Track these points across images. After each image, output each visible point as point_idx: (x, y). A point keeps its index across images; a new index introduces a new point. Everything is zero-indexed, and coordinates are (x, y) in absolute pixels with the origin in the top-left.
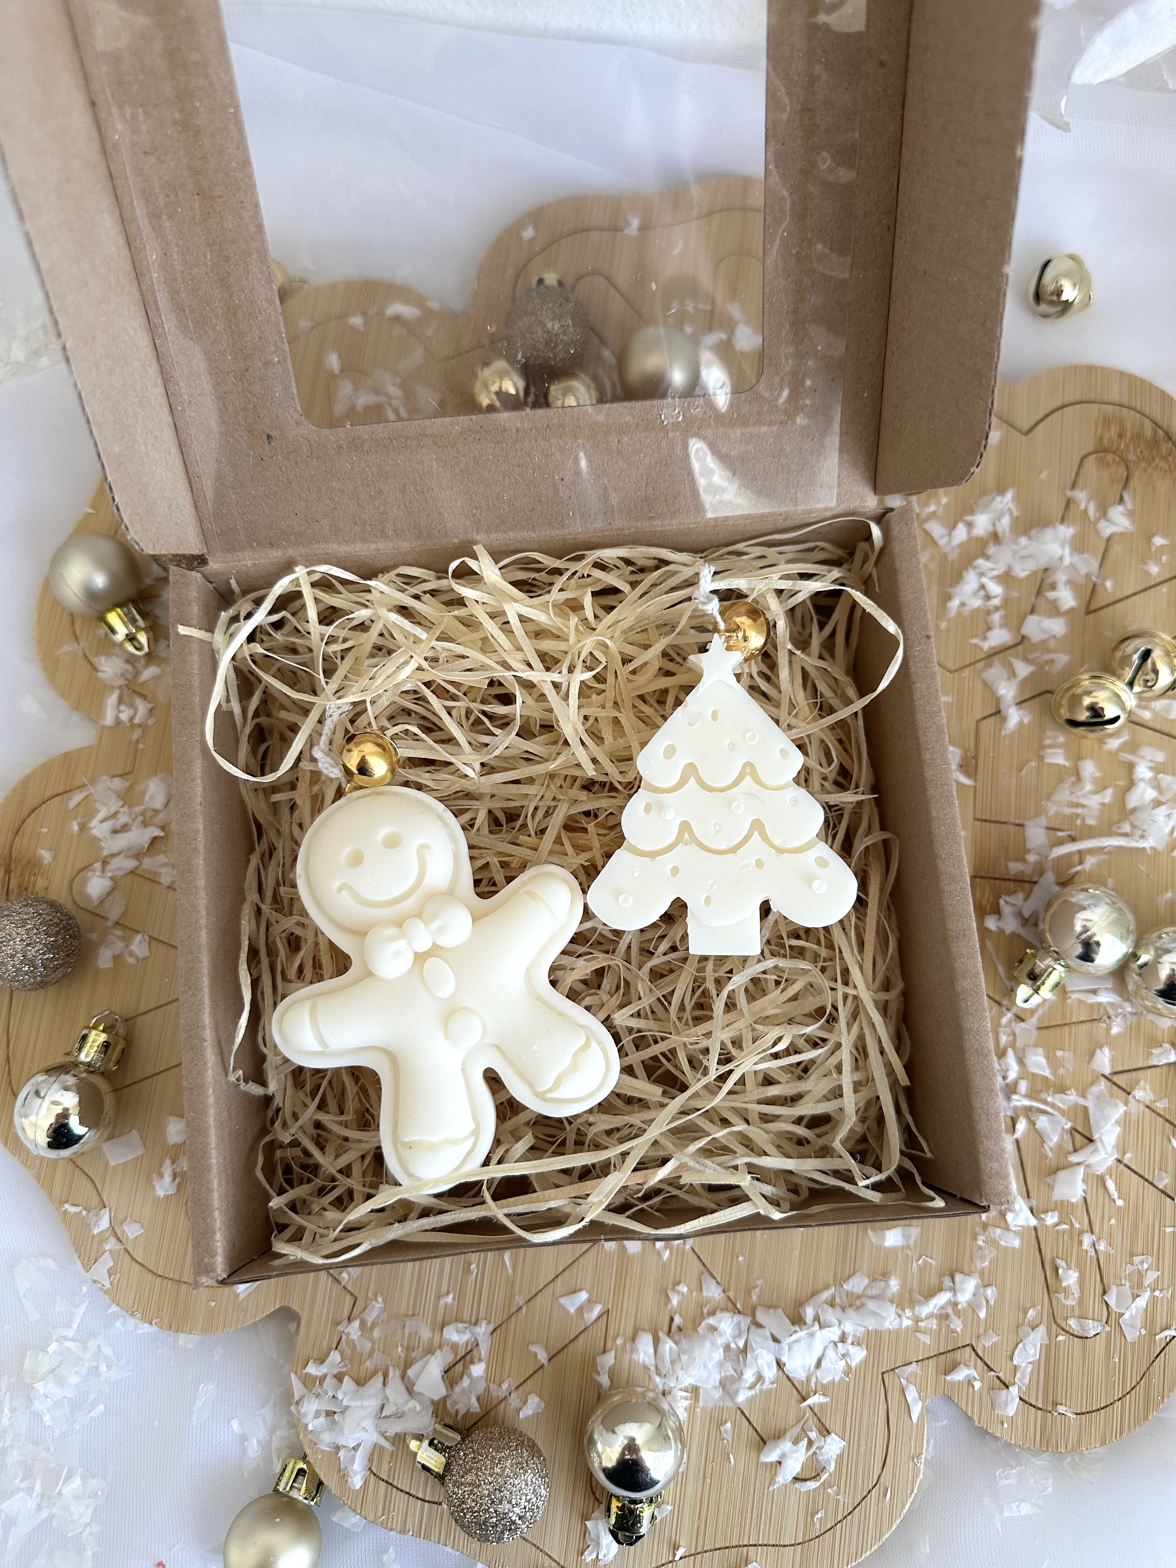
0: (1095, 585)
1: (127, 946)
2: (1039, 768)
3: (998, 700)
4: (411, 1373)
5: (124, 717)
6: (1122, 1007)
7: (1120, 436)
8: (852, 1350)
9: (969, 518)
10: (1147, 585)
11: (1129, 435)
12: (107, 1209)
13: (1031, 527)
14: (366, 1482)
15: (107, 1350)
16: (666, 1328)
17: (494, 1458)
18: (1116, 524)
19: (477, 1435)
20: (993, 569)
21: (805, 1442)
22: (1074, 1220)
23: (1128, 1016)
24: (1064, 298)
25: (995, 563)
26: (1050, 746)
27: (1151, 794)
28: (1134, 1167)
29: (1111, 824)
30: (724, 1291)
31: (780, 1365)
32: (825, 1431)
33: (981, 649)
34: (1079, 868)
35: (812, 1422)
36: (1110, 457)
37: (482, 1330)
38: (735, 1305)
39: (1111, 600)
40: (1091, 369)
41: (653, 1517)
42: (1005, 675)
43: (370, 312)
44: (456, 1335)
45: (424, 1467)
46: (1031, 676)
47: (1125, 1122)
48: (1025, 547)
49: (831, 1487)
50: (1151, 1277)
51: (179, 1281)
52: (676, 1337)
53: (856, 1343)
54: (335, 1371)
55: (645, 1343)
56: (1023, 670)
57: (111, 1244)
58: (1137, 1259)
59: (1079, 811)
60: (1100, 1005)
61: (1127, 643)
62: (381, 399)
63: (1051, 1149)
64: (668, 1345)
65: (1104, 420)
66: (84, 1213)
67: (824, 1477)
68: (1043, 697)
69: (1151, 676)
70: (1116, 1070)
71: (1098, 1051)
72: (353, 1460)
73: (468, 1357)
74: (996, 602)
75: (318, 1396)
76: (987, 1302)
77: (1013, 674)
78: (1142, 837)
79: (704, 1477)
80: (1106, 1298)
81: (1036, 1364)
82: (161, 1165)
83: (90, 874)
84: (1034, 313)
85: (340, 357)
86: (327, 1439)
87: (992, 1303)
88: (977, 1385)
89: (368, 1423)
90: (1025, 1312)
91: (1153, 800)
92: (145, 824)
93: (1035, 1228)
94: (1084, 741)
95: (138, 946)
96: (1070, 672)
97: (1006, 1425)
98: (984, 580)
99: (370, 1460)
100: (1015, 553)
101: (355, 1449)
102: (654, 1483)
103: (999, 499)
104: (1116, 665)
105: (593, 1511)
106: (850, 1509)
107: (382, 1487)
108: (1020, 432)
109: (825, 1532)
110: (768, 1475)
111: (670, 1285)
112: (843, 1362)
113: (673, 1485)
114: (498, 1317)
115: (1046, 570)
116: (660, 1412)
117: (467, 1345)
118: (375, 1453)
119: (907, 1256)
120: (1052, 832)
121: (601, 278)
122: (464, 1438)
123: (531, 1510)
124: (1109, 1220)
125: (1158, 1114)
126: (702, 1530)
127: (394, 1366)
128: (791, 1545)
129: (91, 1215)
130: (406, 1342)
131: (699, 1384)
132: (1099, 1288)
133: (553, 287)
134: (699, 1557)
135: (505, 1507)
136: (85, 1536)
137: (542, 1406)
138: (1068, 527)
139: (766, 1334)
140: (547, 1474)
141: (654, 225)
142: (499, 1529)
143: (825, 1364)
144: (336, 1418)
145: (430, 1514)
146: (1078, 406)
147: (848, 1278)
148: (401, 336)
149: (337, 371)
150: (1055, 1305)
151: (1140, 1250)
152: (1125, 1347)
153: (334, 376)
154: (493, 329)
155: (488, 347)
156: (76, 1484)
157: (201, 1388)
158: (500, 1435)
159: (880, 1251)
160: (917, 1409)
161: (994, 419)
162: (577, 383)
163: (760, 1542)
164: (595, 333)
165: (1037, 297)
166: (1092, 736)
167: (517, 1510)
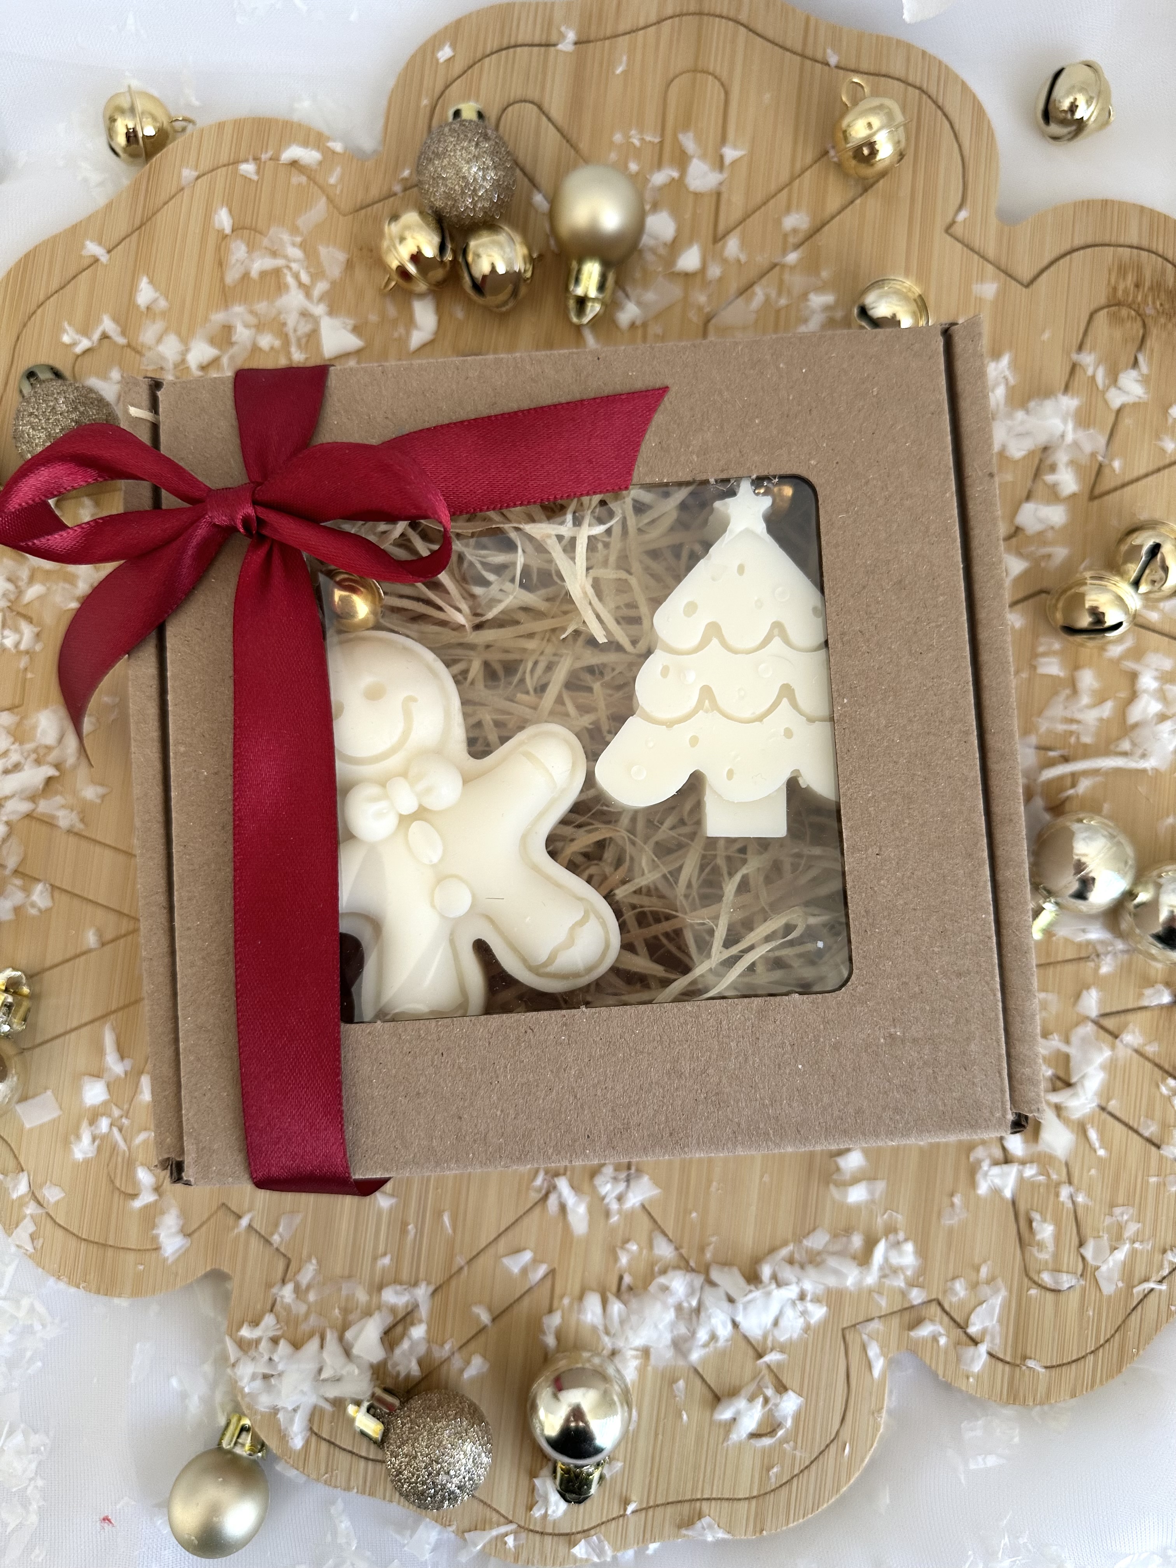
0: (1101, 466)
1: (28, 896)
2: (1030, 680)
4: (349, 1335)
5: (9, 643)
6: (1112, 944)
7: (1137, 286)
8: (810, 1307)
10: (1161, 464)
11: (1147, 284)
12: (25, 1173)
13: (1030, 398)
14: (307, 1443)
15: (40, 1308)
16: (614, 1288)
17: (431, 1429)
18: (1127, 393)
19: (417, 1403)
21: (761, 1400)
22: (1051, 1171)
23: (1120, 955)
24: (1078, 116)
26: (1045, 654)
27: (1155, 707)
28: (1118, 1114)
29: (1108, 743)
30: (677, 1249)
31: (735, 1325)
32: (781, 1388)
34: (1071, 792)
35: (768, 1379)
36: (1124, 312)
37: (422, 1293)
38: (687, 1262)
39: (1119, 482)
40: (1105, 203)
41: (602, 1478)
43: (264, 157)
44: (393, 1297)
45: (363, 1434)
46: (1025, 574)
47: (1111, 1067)
48: (1022, 423)
49: (788, 1442)
50: (1132, 1229)
51: (105, 1246)
52: (625, 1296)
53: (817, 1300)
54: (271, 1334)
55: (593, 1303)
56: (1015, 566)
57: (31, 1209)
58: (1117, 1211)
59: (1074, 727)
60: (1088, 943)
61: (1135, 535)
62: (280, 262)
64: (616, 1307)
65: (1120, 267)
67: (780, 1433)
68: (1037, 598)
69: (1161, 573)
70: (1102, 1012)
71: (1085, 993)
72: (291, 1421)
73: (408, 1320)
75: (253, 1359)
78: (1144, 756)
79: (656, 1435)
80: (1082, 1251)
82: (78, 1128)
84: (1043, 134)
85: (230, 211)
86: (264, 1402)
88: (943, 1341)
89: (306, 1387)
91: (1157, 715)
92: (38, 762)
94: (1082, 650)
95: (40, 896)
96: (1069, 568)
97: (971, 1380)
99: (311, 1420)
100: (1010, 430)
101: (295, 1410)
102: (598, 1451)
103: (993, 365)
104: (1120, 561)
105: (541, 1468)
106: (807, 1463)
107: (324, 1446)
108: (1022, 284)
109: (781, 1486)
110: (722, 1431)
111: (619, 1244)
112: (801, 1320)
113: (623, 1444)
114: (438, 1278)
115: (1045, 449)
116: (605, 1378)
117: (407, 1307)
118: (315, 1414)
119: (871, 1211)
120: (1043, 752)
121: (531, 106)
122: (403, 1404)
123: (470, 1479)
124: (1089, 1171)
125: (1147, 1059)
126: (654, 1485)
127: (331, 1327)
128: (745, 1499)
129: (9, 1179)
130: (343, 1304)
131: (650, 1344)
132: (1075, 1241)
133: (471, 121)
134: (650, 1512)
135: (442, 1478)
136: (29, 1491)
137: (486, 1367)
138: (1072, 397)
139: (721, 1293)
140: (489, 1440)
141: (592, 37)
142: (438, 1497)
143: (783, 1323)
144: (273, 1381)
145: (374, 1472)
146: (1089, 250)
147: (808, 1234)
148: (299, 184)
149: (228, 230)
150: (1027, 1260)
151: (1120, 1201)
152: (1101, 1300)
153: (225, 237)
154: (406, 173)
155: (401, 195)
156: (18, 1439)
157: (138, 1346)
158: (439, 1400)
159: (842, 1207)
160: (878, 1366)
161: (990, 268)
162: (502, 238)
163: (714, 1496)
164: (525, 174)
165: (1047, 116)
166: (1091, 644)
167: (456, 1481)
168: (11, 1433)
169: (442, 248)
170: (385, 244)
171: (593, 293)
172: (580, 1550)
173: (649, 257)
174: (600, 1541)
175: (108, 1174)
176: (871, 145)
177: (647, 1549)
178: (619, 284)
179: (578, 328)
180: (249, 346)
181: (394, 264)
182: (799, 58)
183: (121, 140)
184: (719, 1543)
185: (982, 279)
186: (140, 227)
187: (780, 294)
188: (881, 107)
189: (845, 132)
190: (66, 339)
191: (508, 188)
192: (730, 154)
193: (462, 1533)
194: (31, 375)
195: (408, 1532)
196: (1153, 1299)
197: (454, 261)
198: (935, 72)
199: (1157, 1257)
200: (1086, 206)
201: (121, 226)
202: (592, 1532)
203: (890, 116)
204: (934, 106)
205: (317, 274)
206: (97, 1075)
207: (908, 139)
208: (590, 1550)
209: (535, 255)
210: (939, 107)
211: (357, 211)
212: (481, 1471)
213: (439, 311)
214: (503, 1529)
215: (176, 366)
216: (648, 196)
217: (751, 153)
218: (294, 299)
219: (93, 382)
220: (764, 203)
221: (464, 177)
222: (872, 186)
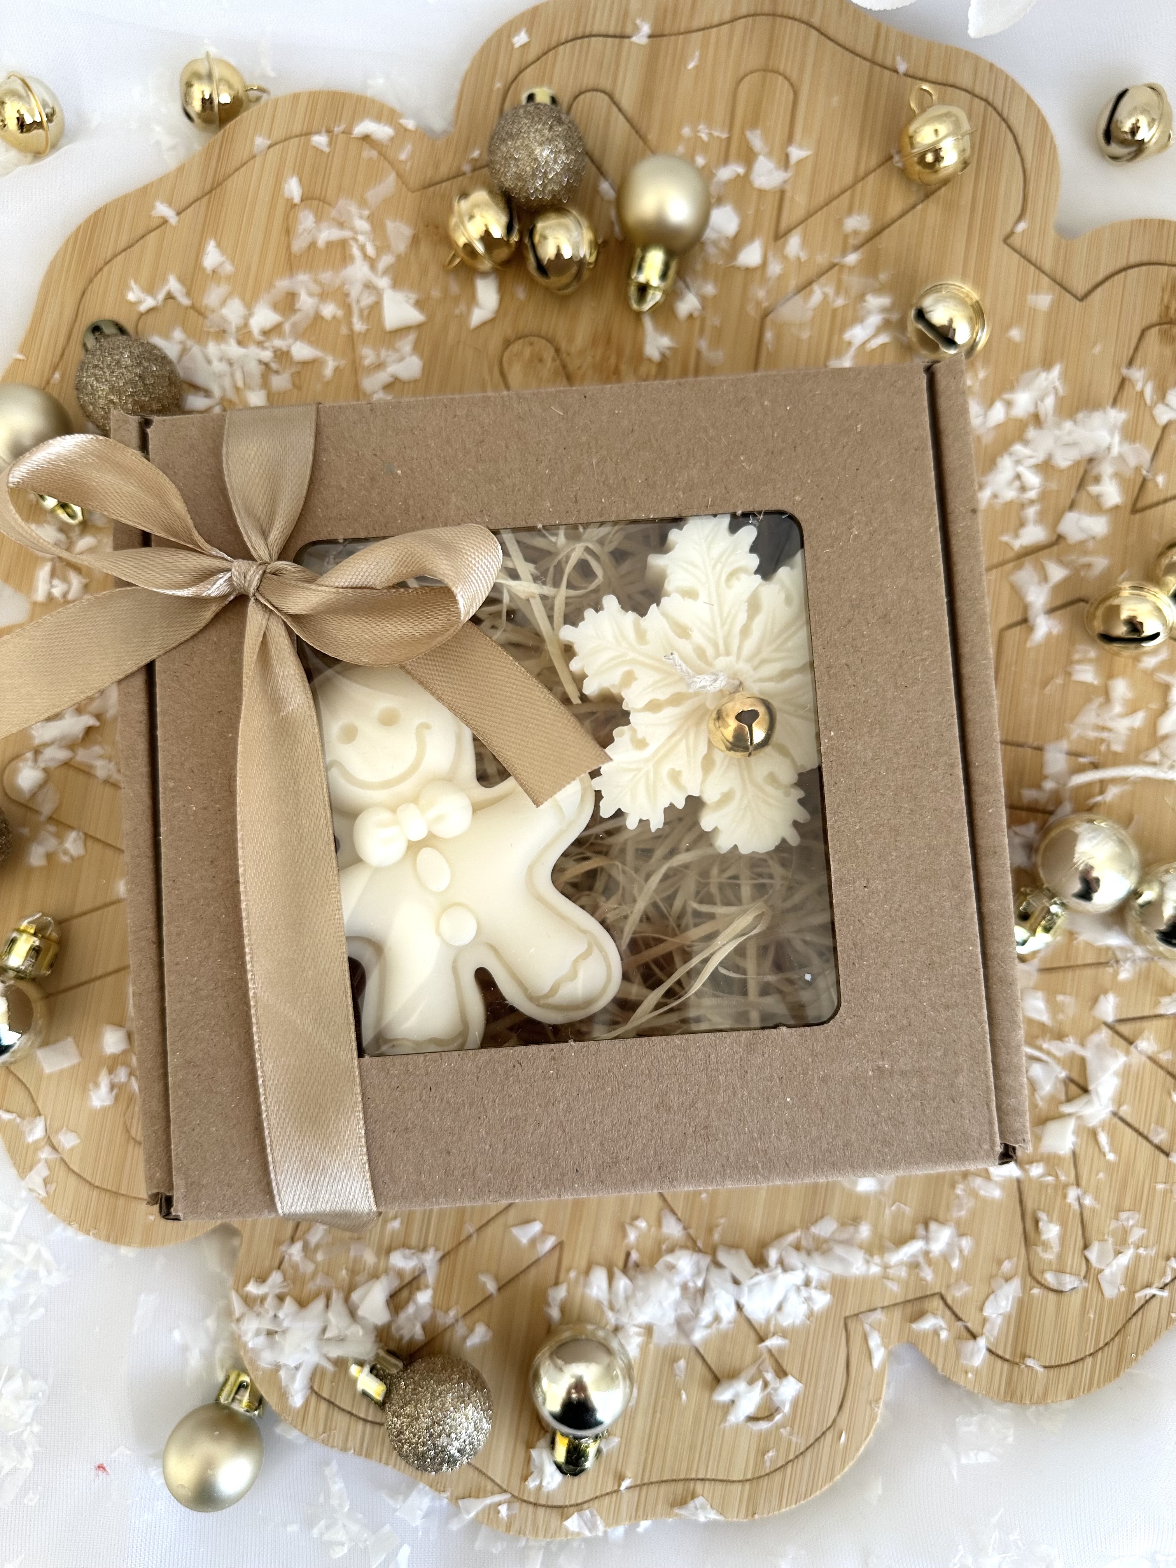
0: (1144, 481)
1: (61, 843)
2: (1064, 687)
3: (1026, 608)
4: (355, 1296)
5: (57, 592)
6: (1132, 951)
8: (814, 1293)
9: (1007, 396)
12: (42, 1118)
13: (1078, 410)
14: (306, 1403)
15: (46, 1254)
16: (621, 1263)
17: (434, 1391)
19: (420, 1365)
20: (1031, 457)
21: (760, 1383)
22: (1059, 1173)
23: (1138, 961)
24: (1139, 137)
25: (1034, 451)
26: (1080, 662)
28: (1129, 1119)
29: (1138, 752)
30: (685, 1228)
31: (739, 1307)
32: (781, 1373)
33: (1012, 549)
34: (1099, 799)
35: (768, 1364)
37: (430, 1259)
38: (695, 1242)
39: (1162, 497)
40: (1162, 223)
41: (599, 1452)
42: (1036, 579)
43: (336, 130)
44: (400, 1261)
45: (365, 1394)
46: (1065, 582)
47: (1125, 1074)
48: (1070, 433)
49: (784, 1427)
50: (1137, 1234)
51: (117, 1194)
52: (632, 1272)
53: (821, 1287)
54: (277, 1291)
55: (599, 1277)
56: (1057, 573)
57: (45, 1154)
58: (1123, 1215)
59: (1105, 735)
60: (1108, 948)
62: (346, 234)
63: (1042, 1099)
64: (622, 1283)
65: (1173, 287)
66: (18, 1120)
67: (778, 1417)
68: (1076, 606)
70: (1118, 1017)
71: (1102, 997)
72: (293, 1378)
73: (415, 1284)
74: (1032, 494)
75: (258, 1315)
76: (961, 1251)
77: (1045, 578)
78: (1172, 767)
79: (654, 1412)
80: (1087, 1253)
81: (1007, 1317)
82: (97, 1074)
83: (21, 765)
84: (1103, 153)
85: (300, 180)
86: (266, 1359)
87: (966, 1252)
88: (944, 1335)
89: (310, 1345)
90: (1000, 1263)
92: (79, 711)
93: (1019, 1181)
94: (1117, 659)
95: (72, 844)
96: (1108, 578)
97: (970, 1375)
98: (1021, 469)
99: (312, 1379)
100: (1057, 439)
101: (297, 1368)
102: (598, 1423)
103: (1043, 375)
104: (1160, 572)
105: (538, 1439)
106: (802, 1449)
107: (323, 1406)
108: (1075, 296)
109: (776, 1470)
110: (720, 1413)
111: (628, 1220)
112: (805, 1306)
113: (620, 1420)
114: (447, 1244)
115: (1090, 460)
116: (609, 1351)
117: (414, 1271)
118: (316, 1373)
119: (880, 1202)
120: (1073, 758)
121: (602, 95)
122: (406, 1367)
123: (471, 1443)
124: (1097, 1174)
125: (1161, 1066)
126: (649, 1461)
127: (338, 1288)
128: (740, 1481)
129: (25, 1122)
130: (350, 1265)
131: (653, 1321)
132: (1080, 1243)
133: (545, 105)
134: (645, 1488)
135: (444, 1440)
136: (25, 1435)
137: (490, 1334)
138: (1121, 411)
139: (726, 1274)
140: (489, 1406)
141: (666, 32)
142: (438, 1461)
143: (788, 1308)
144: (277, 1337)
145: (372, 1434)
146: (1144, 268)
147: (816, 1221)
148: (370, 159)
149: (297, 199)
150: (1032, 1259)
151: (1127, 1205)
152: (1102, 1305)
153: (294, 206)
154: (476, 154)
155: (469, 175)
156: (16, 1384)
157: (142, 1297)
158: (443, 1365)
159: (851, 1196)
160: (879, 1356)
161: (1046, 280)
162: (568, 221)
163: (708, 1477)
164: (593, 161)
165: (1108, 136)
166: (1127, 652)
167: (456, 1444)
168: (9, 1378)
169: (509, 229)
170: (454, 220)
171: (655, 281)
172: (573, 1523)
173: (711, 250)
174: (592, 1515)
175: (125, 1123)
176: (937, 152)
177: (638, 1526)
178: (681, 275)
179: (639, 315)
180: (312, 313)
181: (461, 241)
182: (868, 64)
183: (197, 106)
184: (710, 1525)
185: (1037, 290)
186: (210, 191)
187: (837, 293)
188: (948, 115)
189: (911, 138)
190: (131, 297)
191: (577, 173)
192: (796, 153)
193: (456, 1499)
194: (96, 329)
195: (401, 1497)
196: (1154, 1305)
197: (520, 242)
198: (1001, 84)
199: (1161, 1263)
200: (1144, 224)
201: (192, 189)
202: (586, 1506)
203: (957, 124)
204: (998, 118)
205: (383, 248)
206: (120, 1025)
207: (973, 147)
208: (582, 1524)
209: (600, 241)
210: (1004, 120)
211: (426, 188)
212: (481, 1437)
213: (502, 290)
214: (497, 1498)
215: (238, 329)
216: (714, 190)
217: (817, 154)
218: (358, 271)
219: (157, 340)
220: (827, 204)
221: (536, 159)
222: (934, 192)
